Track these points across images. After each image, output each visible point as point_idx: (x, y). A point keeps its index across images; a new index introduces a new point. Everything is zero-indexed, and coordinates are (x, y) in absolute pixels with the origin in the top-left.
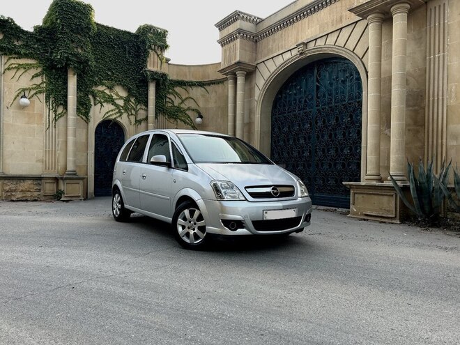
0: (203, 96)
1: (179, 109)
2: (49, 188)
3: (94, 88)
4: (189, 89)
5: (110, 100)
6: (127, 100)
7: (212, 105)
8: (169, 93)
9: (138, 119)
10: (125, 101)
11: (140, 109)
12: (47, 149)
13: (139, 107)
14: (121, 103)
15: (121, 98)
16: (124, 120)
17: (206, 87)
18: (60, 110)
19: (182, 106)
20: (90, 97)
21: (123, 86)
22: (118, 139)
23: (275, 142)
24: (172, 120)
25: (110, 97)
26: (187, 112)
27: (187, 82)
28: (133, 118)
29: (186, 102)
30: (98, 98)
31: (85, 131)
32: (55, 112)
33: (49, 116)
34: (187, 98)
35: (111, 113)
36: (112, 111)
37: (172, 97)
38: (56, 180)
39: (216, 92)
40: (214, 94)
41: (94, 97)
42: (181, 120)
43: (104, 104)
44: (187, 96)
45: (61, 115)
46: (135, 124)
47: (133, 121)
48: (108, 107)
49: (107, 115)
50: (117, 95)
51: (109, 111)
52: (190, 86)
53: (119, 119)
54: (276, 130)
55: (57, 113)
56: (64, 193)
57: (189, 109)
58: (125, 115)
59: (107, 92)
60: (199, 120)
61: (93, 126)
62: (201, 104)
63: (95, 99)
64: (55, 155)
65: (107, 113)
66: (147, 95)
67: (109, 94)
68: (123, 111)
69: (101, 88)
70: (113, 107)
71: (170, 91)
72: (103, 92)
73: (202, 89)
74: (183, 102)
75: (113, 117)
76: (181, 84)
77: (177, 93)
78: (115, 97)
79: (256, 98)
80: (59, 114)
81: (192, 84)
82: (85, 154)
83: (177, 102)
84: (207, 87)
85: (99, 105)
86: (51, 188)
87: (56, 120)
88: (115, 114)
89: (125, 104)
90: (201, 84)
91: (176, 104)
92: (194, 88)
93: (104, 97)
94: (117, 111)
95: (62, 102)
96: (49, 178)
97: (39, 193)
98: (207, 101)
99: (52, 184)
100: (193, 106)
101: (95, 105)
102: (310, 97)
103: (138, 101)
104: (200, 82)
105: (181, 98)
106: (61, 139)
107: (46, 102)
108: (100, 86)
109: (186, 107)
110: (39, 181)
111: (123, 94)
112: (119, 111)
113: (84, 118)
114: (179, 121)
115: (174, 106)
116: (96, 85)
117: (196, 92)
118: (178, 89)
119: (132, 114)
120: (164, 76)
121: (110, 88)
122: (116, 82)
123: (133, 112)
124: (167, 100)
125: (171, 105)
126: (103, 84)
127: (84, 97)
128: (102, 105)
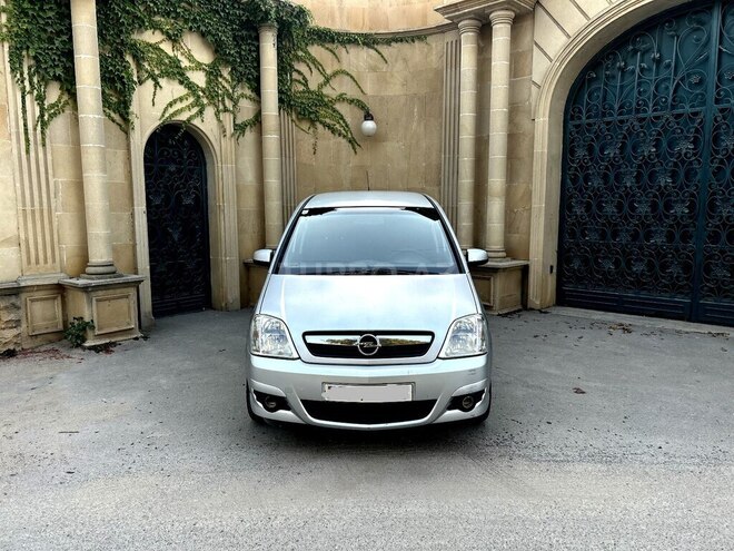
0: (373, 69)
1: (320, 100)
2: (43, 314)
3: (135, 37)
4: (341, 51)
5: (176, 72)
6: (212, 73)
7: (395, 89)
8: (299, 59)
9: (239, 122)
10: (209, 74)
11: (243, 96)
12: (28, 208)
13: (239, 91)
14: (199, 79)
15: (199, 66)
16: (208, 124)
17: (379, 47)
18: (53, 94)
19: (326, 91)
20: (129, 58)
21: (203, 35)
22: (192, 171)
23: (574, 181)
24: (305, 125)
25: (175, 63)
26: (338, 106)
27: (338, 34)
28: (227, 119)
29: (335, 83)
30: (146, 64)
31: (121, 153)
32: (40, 99)
33: (24, 112)
34: (335, 74)
35: (178, 106)
36: (181, 99)
37: (302, 67)
38: (60, 290)
39: (405, 60)
40: (399, 65)
41: (138, 60)
42: (325, 125)
43: (163, 82)
44: (336, 67)
45: (56, 110)
46: (233, 135)
47: (230, 129)
48: (171, 89)
49: (171, 111)
50: (190, 58)
51: (175, 101)
52: (343, 43)
53: (197, 122)
54: (581, 152)
55: (46, 103)
56: (93, 328)
57: (341, 98)
58: (210, 112)
59: (167, 47)
60: (369, 125)
61: (139, 140)
62: (369, 88)
63: (139, 66)
64: (51, 222)
65: (171, 105)
66: (258, 60)
67: (171, 54)
68: (205, 101)
69: (150, 37)
70: (181, 91)
71: (300, 53)
72: (156, 48)
73: (372, 52)
74: (327, 80)
75: (184, 117)
76: (325, 37)
77: (314, 61)
78: (185, 63)
79: (536, 77)
80: (52, 106)
81: (348, 40)
82: (126, 215)
83: (314, 81)
84: (384, 50)
85: (150, 83)
86: (49, 314)
87: (44, 125)
88: (189, 108)
89: (209, 82)
90: (369, 41)
91: (313, 86)
92: (353, 50)
93: (160, 63)
94: (191, 100)
95: (59, 72)
96: (40, 288)
97: (15, 332)
98: (382, 80)
99: (48, 304)
100: (351, 92)
101: (141, 82)
102: (695, 79)
103: (238, 78)
104: (366, 36)
105: (322, 72)
106: (63, 178)
107: (12, 70)
108: (149, 32)
109: (334, 95)
110: (13, 300)
111: (204, 56)
112: (197, 103)
113: (116, 117)
114: (320, 126)
115: (309, 92)
116: (142, 27)
117: (357, 59)
118: (316, 51)
119: (226, 110)
120: (301, 13)
121: (174, 39)
122: (186, 21)
123: (229, 104)
124: (295, 76)
125: (301, 88)
126: (155, 27)
127: (114, 58)
128: (157, 84)
